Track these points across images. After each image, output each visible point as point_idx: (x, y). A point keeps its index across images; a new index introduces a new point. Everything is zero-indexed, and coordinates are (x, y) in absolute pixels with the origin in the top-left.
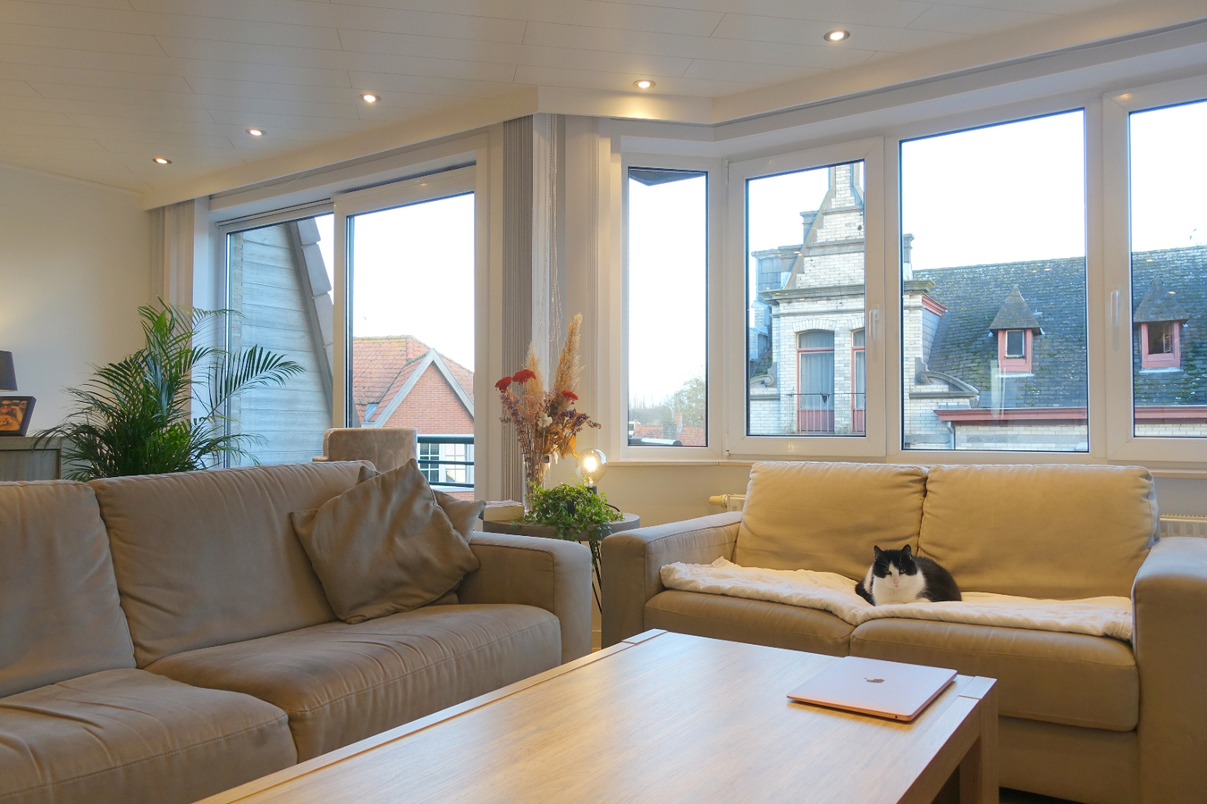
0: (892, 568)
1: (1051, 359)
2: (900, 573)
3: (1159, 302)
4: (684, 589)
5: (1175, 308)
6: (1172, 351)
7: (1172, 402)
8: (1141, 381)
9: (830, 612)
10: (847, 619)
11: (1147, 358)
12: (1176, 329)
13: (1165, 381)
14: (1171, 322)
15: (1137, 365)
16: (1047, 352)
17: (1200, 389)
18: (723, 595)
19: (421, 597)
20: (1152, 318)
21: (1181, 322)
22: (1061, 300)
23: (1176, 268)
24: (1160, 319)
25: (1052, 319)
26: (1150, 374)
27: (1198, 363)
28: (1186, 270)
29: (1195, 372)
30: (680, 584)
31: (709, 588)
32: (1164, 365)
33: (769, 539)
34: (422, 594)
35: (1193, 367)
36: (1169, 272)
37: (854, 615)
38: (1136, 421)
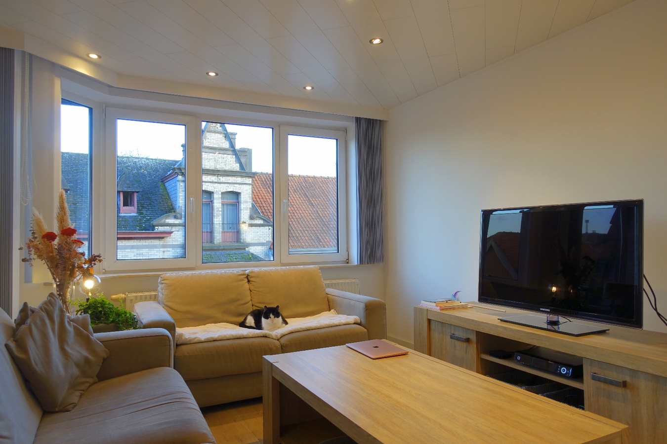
0: (271, 316)
1: (74, 206)
2: (275, 317)
3: (128, 182)
4: (192, 342)
5: (135, 186)
6: (133, 206)
7: (135, 230)
8: (120, 219)
9: (266, 337)
10: (274, 337)
11: (123, 208)
12: (136, 195)
13: (131, 220)
14: (133, 192)
15: (119, 211)
16: (72, 202)
17: (146, 224)
18: (214, 341)
19: (87, 382)
20: (125, 189)
21: (137, 192)
22: (75, 175)
23: (129, 166)
24: (129, 190)
25: (72, 185)
26: (124, 216)
27: (144, 212)
28: (133, 168)
29: (143, 216)
30: (190, 340)
31: (207, 339)
32: (130, 212)
33: (188, 312)
34: (88, 380)
35: (142, 213)
36: (126, 167)
37: (277, 336)
38: (119, 239)
